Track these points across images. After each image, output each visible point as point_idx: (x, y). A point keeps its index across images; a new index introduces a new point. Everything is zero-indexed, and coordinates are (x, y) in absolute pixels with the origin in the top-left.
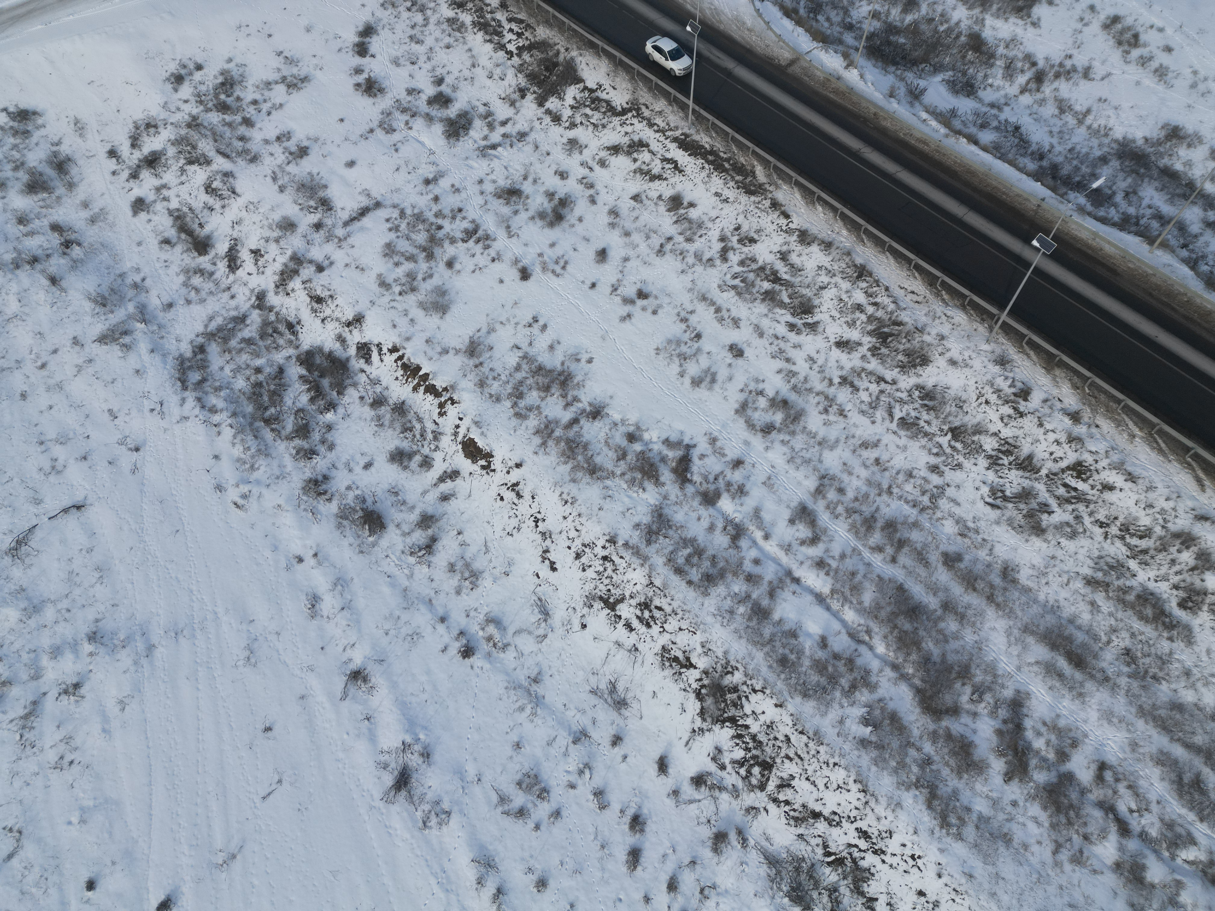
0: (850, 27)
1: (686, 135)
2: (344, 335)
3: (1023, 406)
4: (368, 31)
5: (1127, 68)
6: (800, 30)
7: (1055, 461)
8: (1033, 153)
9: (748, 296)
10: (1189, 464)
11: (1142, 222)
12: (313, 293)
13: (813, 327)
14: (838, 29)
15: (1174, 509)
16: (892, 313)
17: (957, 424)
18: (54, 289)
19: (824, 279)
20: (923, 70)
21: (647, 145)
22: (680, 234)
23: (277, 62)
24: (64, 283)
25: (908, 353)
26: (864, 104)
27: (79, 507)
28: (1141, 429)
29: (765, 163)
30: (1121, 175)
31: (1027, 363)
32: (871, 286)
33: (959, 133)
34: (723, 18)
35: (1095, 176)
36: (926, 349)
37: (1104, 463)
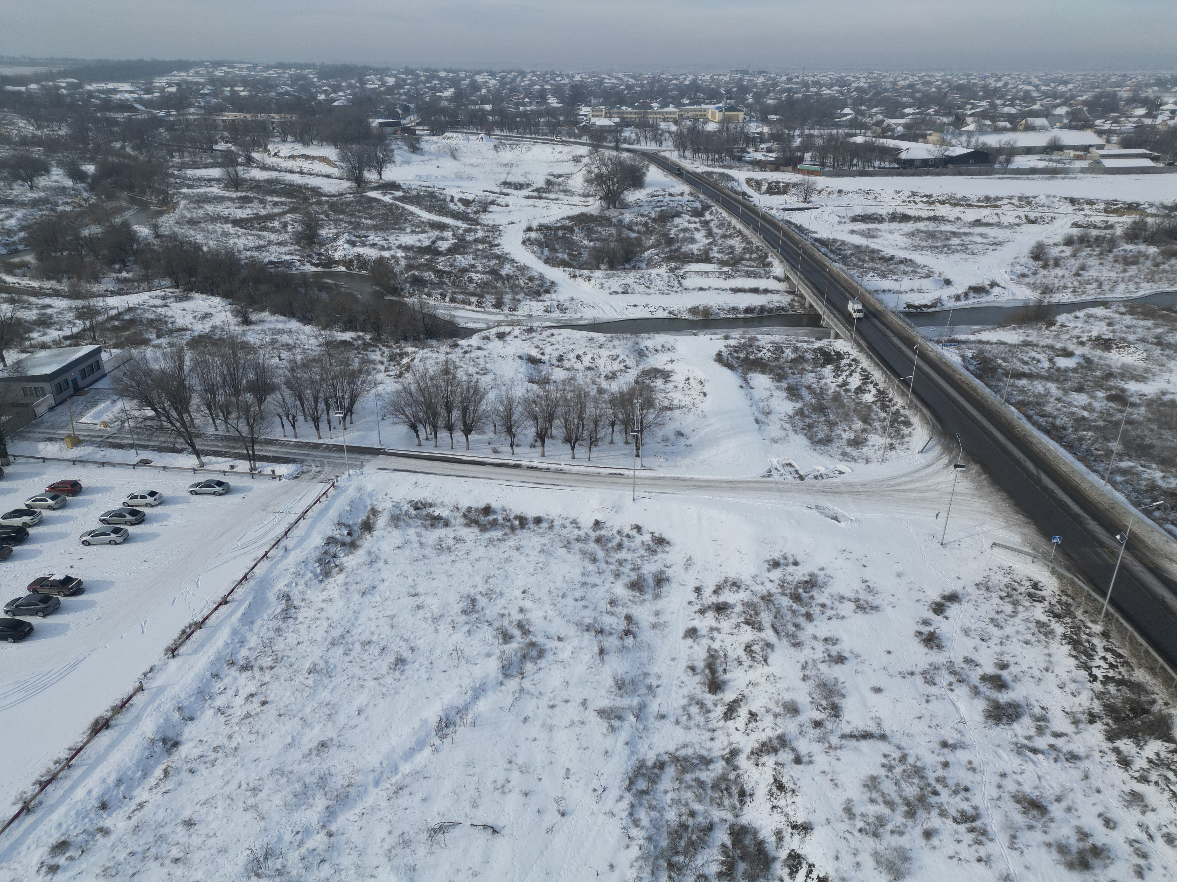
2: (784, 833)
4: (953, 598)
12: (779, 778)
18: (598, 657)
23: (858, 586)
24: (606, 658)
27: (495, 831)
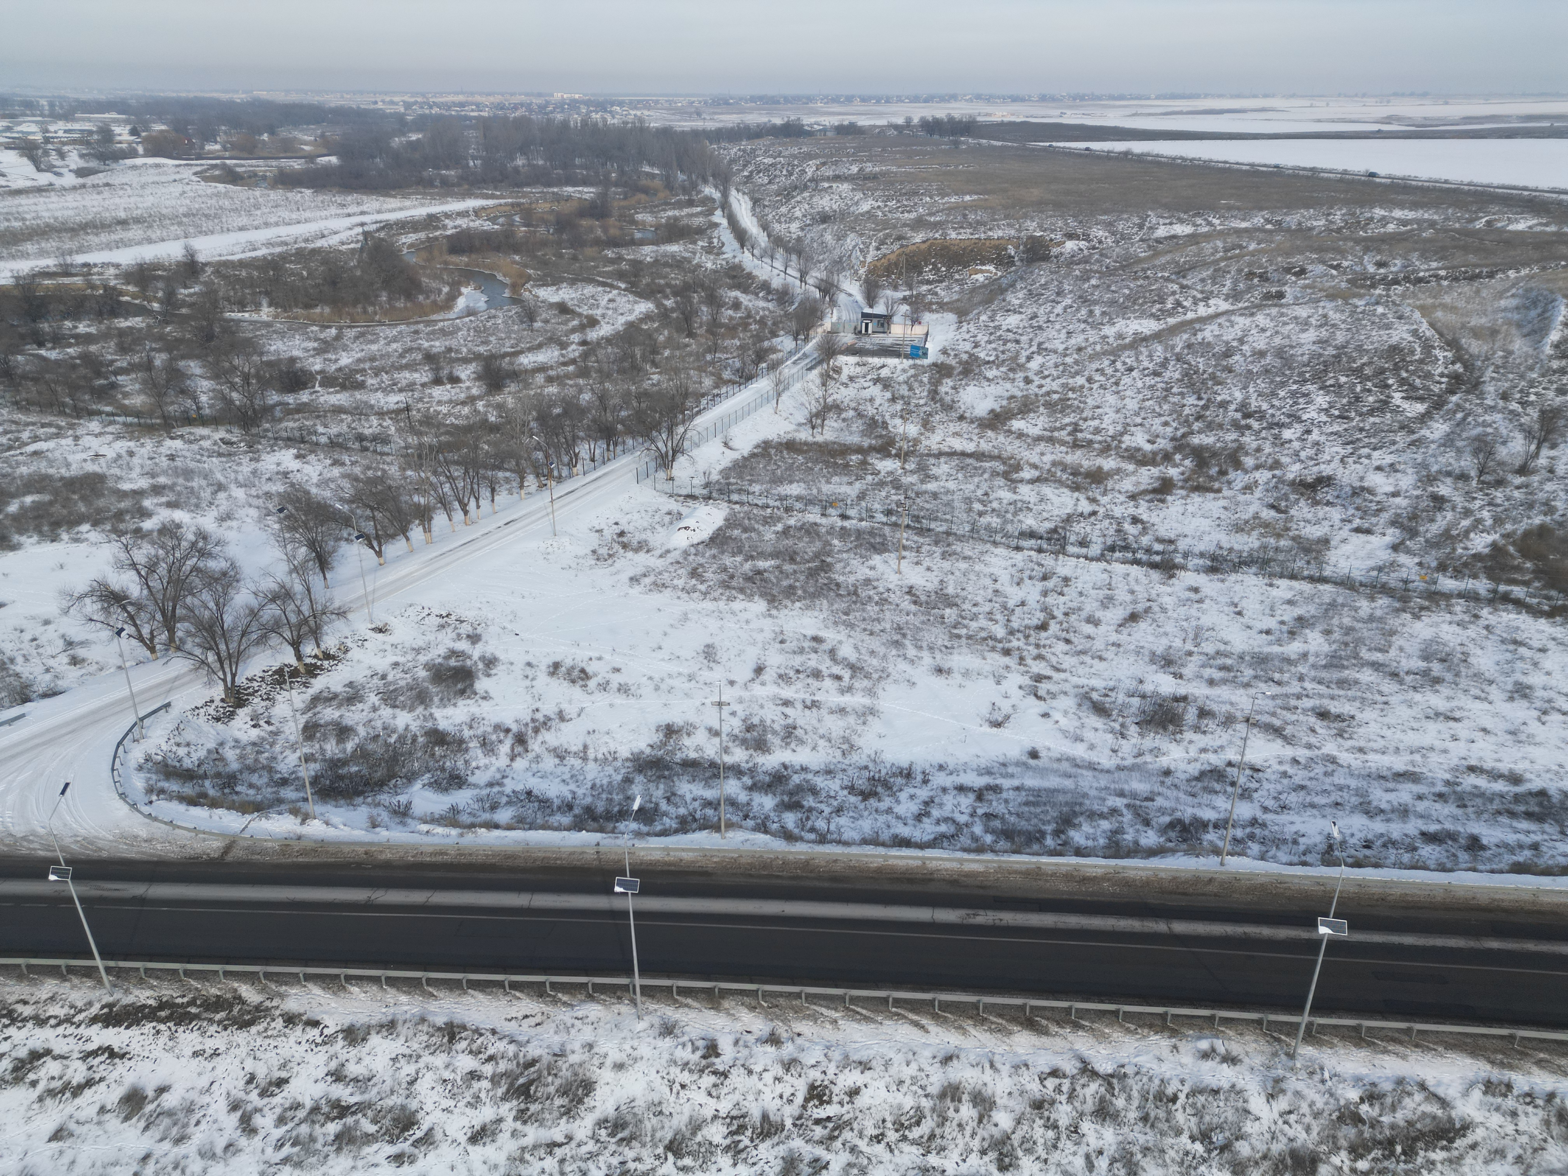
0: (284, 782)
1: (110, 1006)
3: (720, 1064)
5: (592, 698)
6: (220, 812)
7: (790, 1101)
8: (559, 808)
9: (313, 1160)
10: (898, 1014)
11: (698, 816)
13: (427, 1140)
14: (269, 790)
15: (921, 1070)
16: (516, 1056)
17: (669, 1136)
19: (409, 1069)
20: (395, 786)
21: (48, 1052)
22: (161, 1140)
25: (564, 1091)
26: (346, 849)
28: (836, 1010)
29: (250, 978)
30: (652, 786)
31: (693, 1014)
32: (473, 1041)
33: (472, 826)
34: (101, 843)
35: (630, 799)
36: (581, 1071)
37: (832, 1070)
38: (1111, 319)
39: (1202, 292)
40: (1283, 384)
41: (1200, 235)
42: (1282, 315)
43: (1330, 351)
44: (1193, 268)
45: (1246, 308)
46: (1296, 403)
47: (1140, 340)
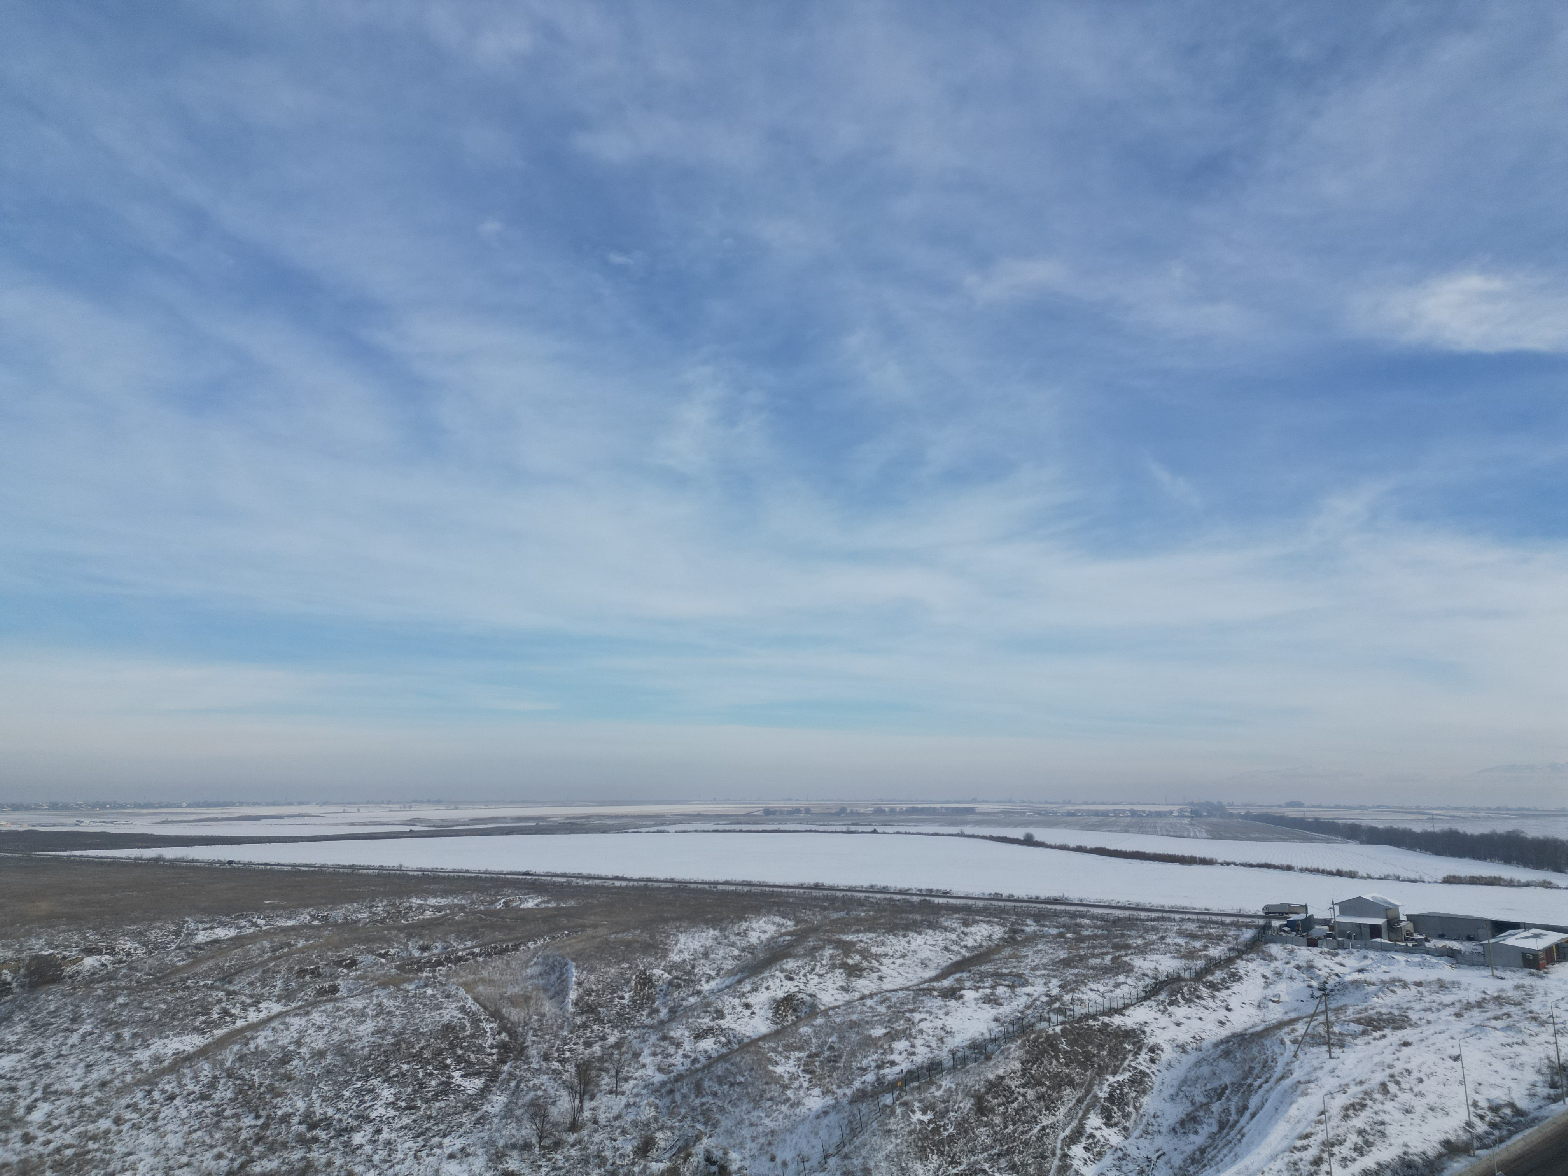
38: (144, 1040)
39: (251, 996)
40: (347, 1083)
41: (245, 937)
42: (338, 1009)
43: (390, 1040)
44: (239, 971)
45: (300, 1008)
46: (362, 1102)
47: (183, 1060)
